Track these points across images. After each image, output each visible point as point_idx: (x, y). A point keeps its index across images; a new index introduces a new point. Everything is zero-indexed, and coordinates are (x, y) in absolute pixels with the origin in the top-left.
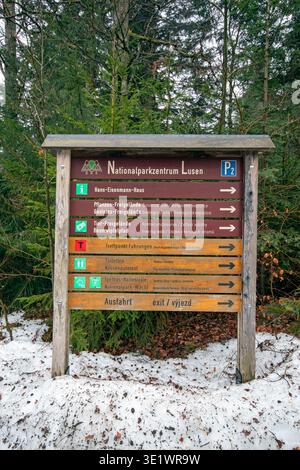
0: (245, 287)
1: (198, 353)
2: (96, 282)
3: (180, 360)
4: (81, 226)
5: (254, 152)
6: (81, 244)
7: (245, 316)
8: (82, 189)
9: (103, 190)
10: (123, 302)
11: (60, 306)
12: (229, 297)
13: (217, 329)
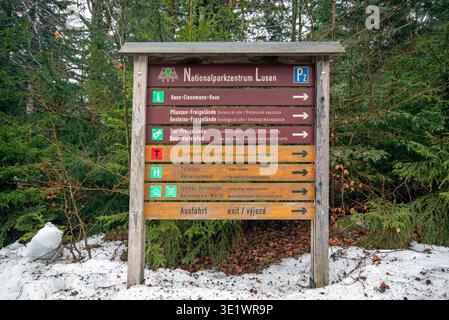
0: (318, 194)
1: (273, 268)
2: (171, 191)
3: (255, 276)
4: (157, 134)
5: (325, 57)
6: (157, 153)
7: (318, 223)
8: (158, 97)
9: (179, 98)
10: (199, 211)
11: (136, 216)
12: (302, 205)
13: (290, 244)
